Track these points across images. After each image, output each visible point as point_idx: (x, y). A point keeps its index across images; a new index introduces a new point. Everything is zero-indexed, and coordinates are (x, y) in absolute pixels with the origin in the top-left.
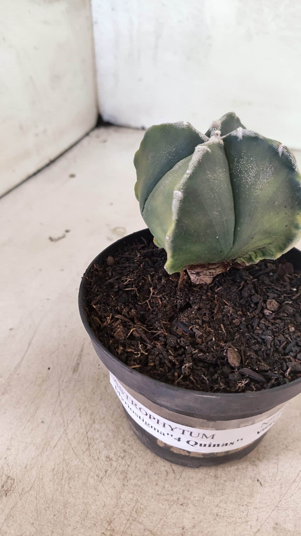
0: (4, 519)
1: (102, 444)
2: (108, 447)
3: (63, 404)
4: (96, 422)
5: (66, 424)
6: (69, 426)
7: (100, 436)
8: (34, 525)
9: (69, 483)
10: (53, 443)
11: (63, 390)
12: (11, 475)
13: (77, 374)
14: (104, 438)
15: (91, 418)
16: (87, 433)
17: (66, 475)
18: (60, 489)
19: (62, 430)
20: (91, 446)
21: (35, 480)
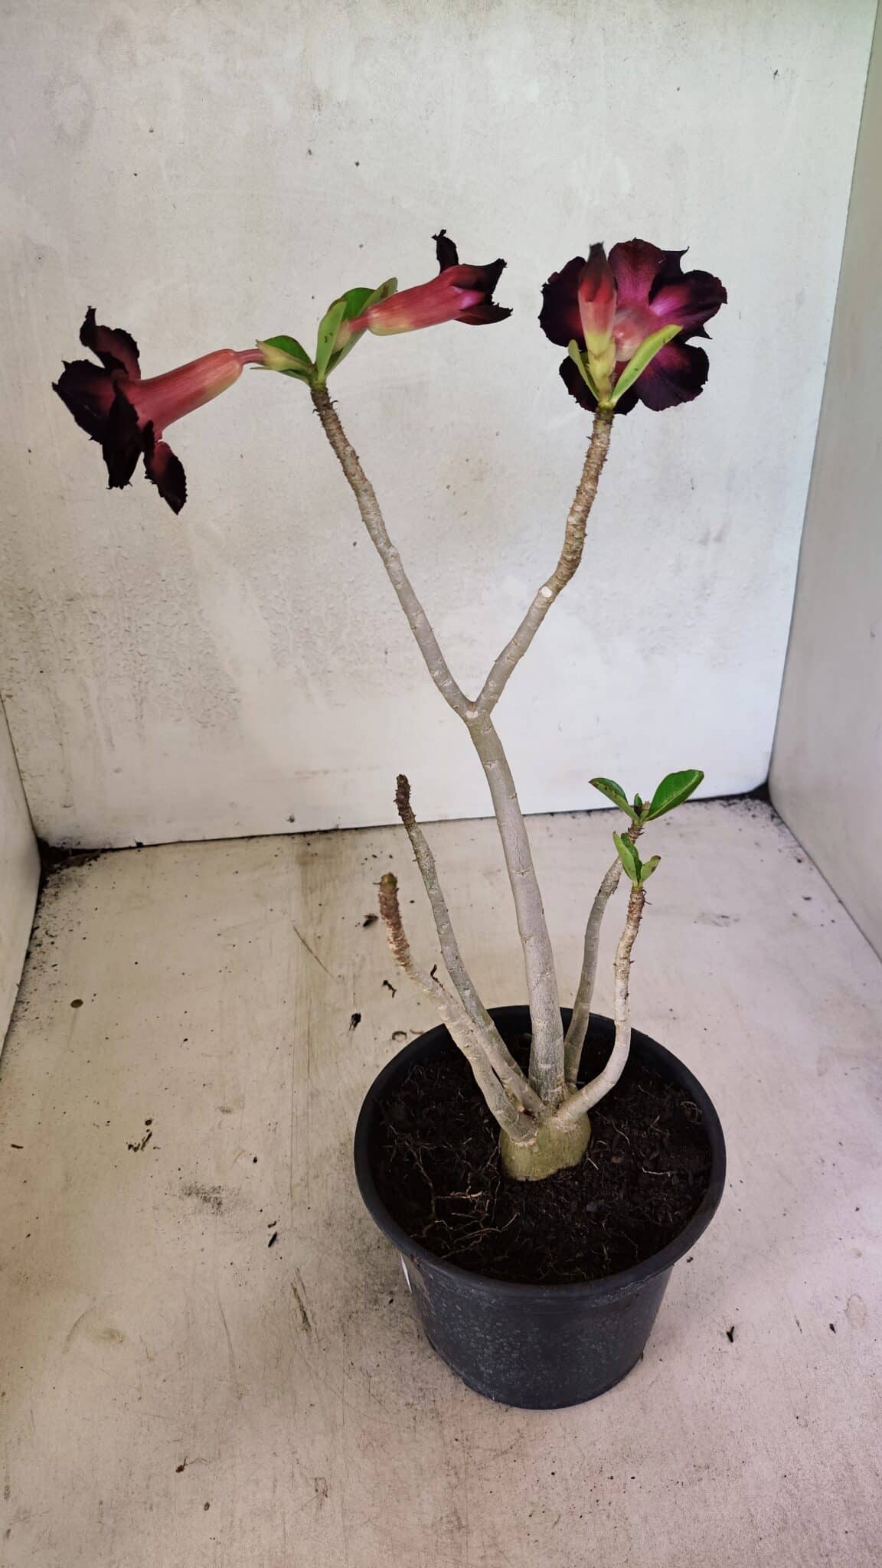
0: (340, 1516)
1: (394, 1394)
2: (402, 1394)
3: (321, 1374)
4: (372, 1375)
5: (339, 1394)
6: (345, 1394)
7: (386, 1387)
8: (375, 1505)
9: (384, 1450)
10: (339, 1421)
11: (309, 1359)
12: (316, 1476)
13: (313, 1332)
14: (392, 1387)
15: (364, 1374)
16: (369, 1391)
17: (375, 1444)
18: (378, 1461)
19: (340, 1402)
20: (383, 1403)
21: (346, 1467)
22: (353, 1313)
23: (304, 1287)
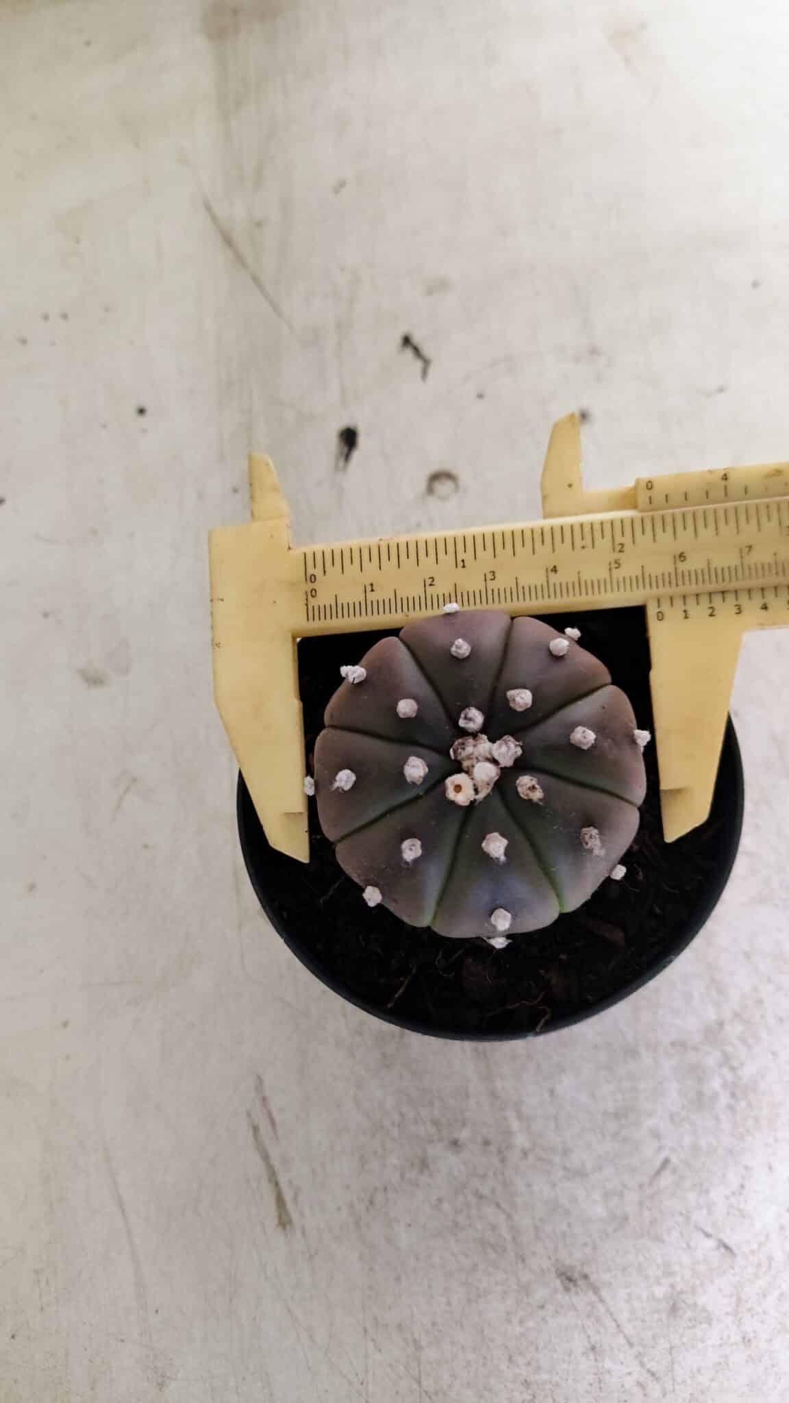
22: (376, 1189)
23: (273, 1123)
